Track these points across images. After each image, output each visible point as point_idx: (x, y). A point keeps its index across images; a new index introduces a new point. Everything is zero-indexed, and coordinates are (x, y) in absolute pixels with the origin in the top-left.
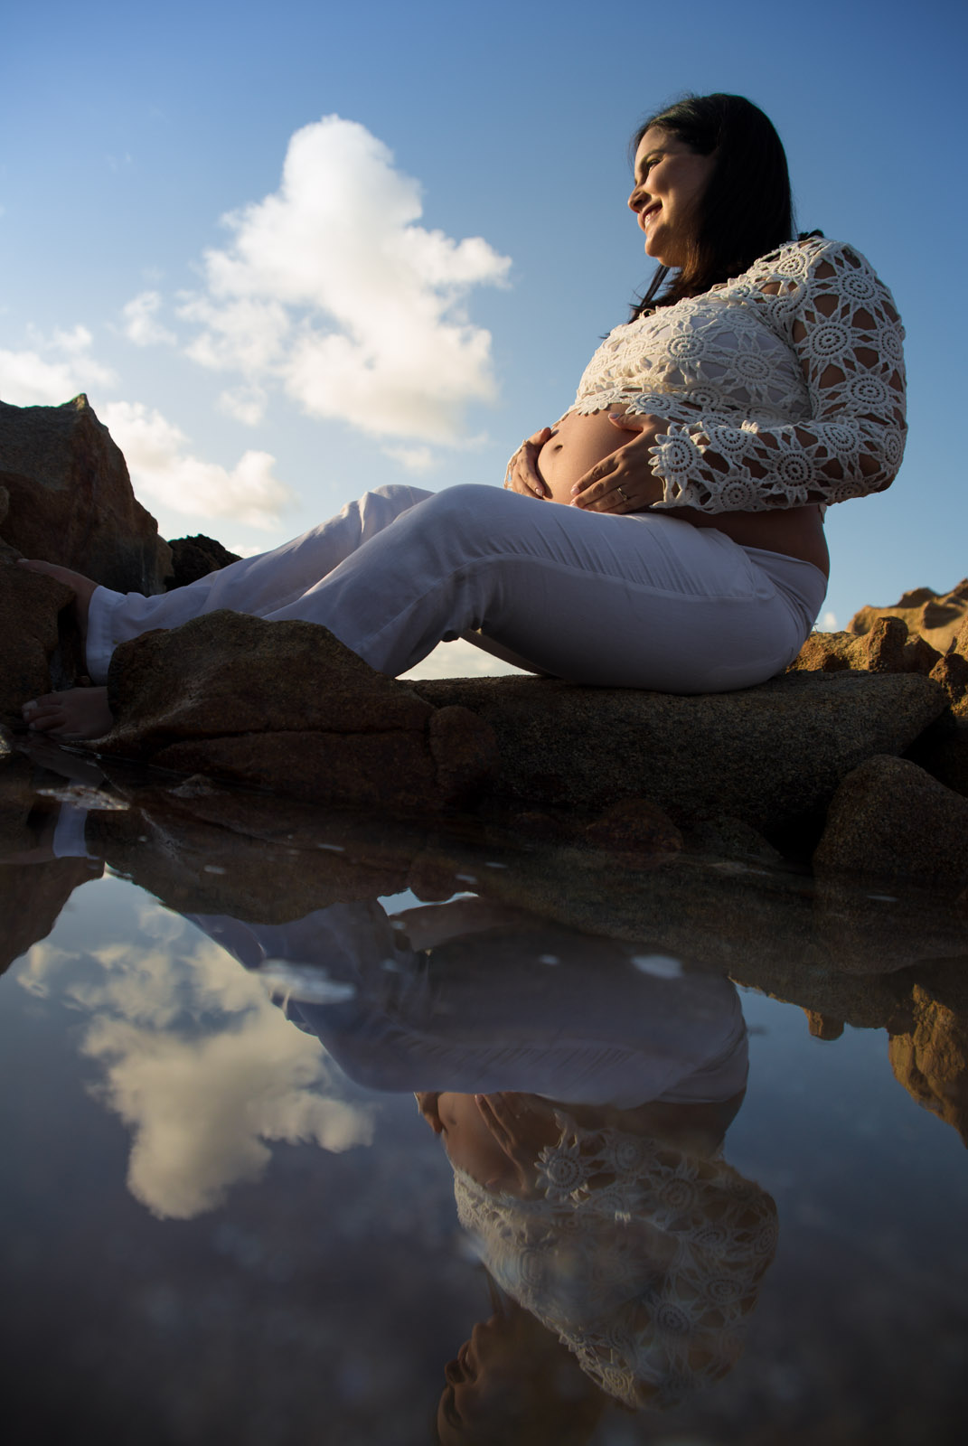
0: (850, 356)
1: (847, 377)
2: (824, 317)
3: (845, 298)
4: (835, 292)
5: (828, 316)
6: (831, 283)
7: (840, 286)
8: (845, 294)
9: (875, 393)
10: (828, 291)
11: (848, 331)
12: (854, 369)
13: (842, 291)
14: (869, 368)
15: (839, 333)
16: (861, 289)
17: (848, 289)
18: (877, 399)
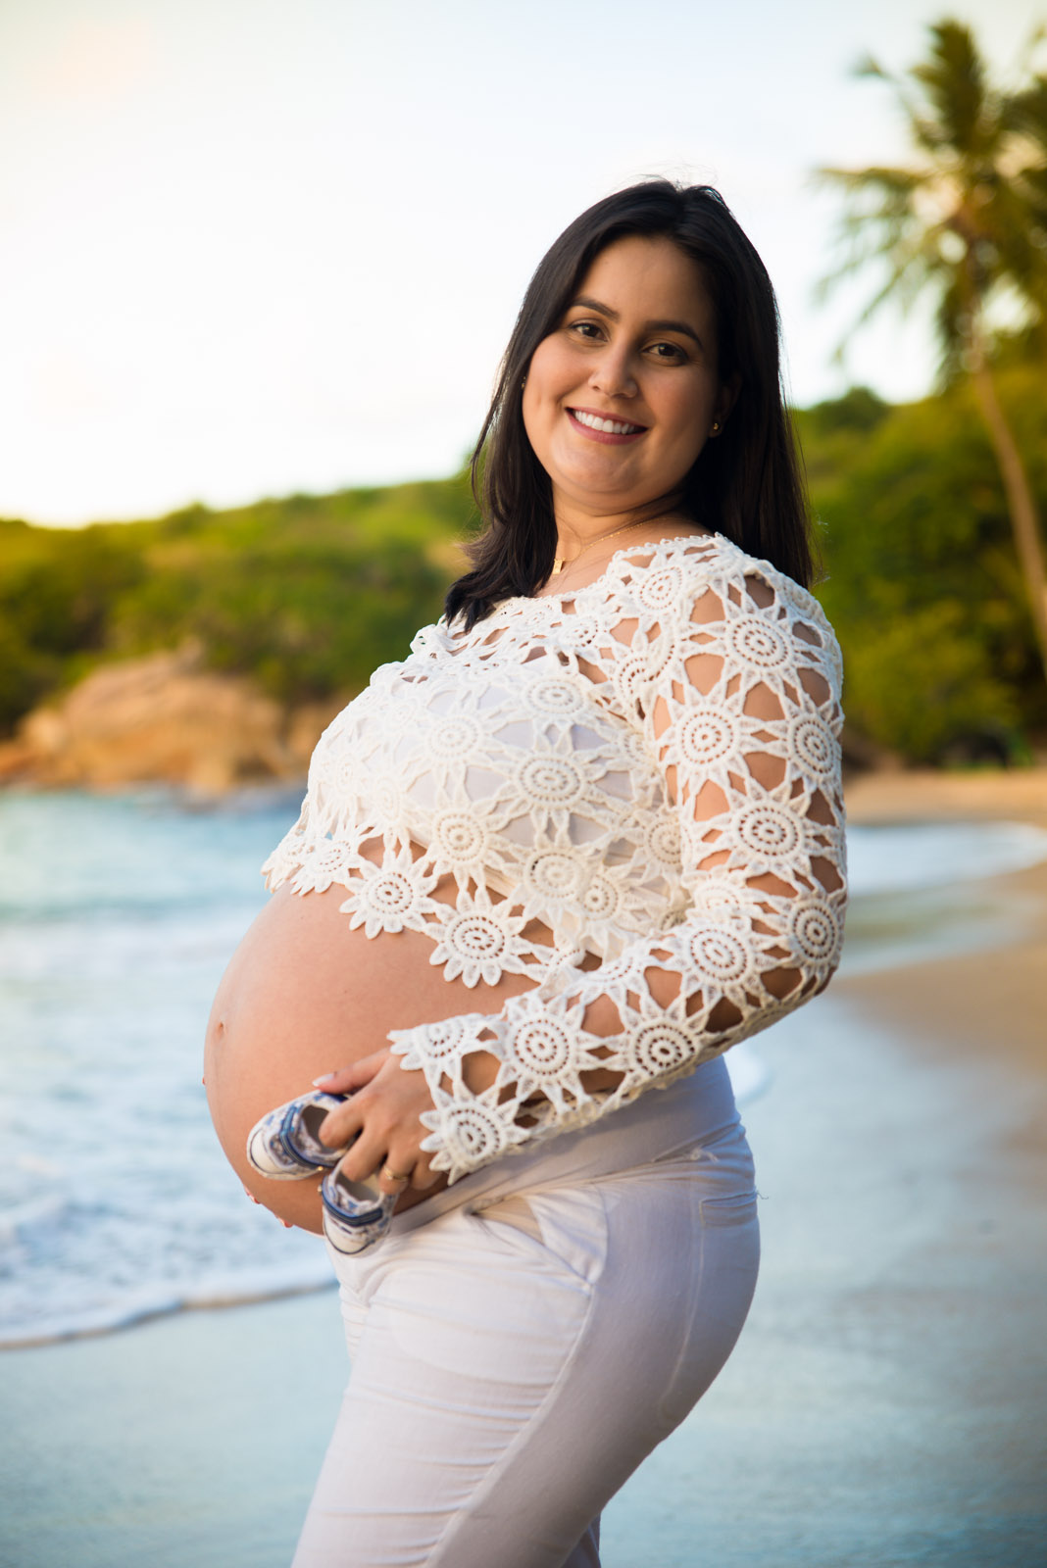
0: (739, 767)
1: (732, 805)
2: (697, 696)
3: (733, 663)
4: (720, 652)
5: (704, 693)
6: (714, 634)
7: (728, 642)
8: (734, 656)
9: (777, 835)
10: (707, 648)
11: (735, 723)
12: (742, 791)
13: (730, 650)
14: (768, 789)
15: (721, 727)
16: (763, 649)
17: (741, 646)
18: (782, 846)
